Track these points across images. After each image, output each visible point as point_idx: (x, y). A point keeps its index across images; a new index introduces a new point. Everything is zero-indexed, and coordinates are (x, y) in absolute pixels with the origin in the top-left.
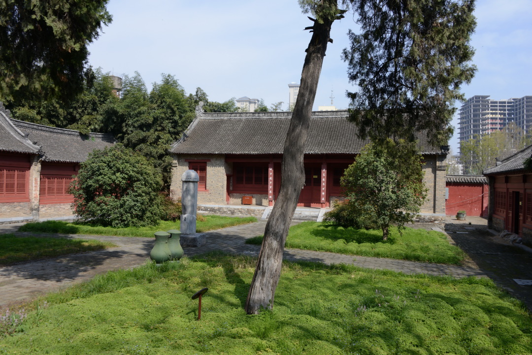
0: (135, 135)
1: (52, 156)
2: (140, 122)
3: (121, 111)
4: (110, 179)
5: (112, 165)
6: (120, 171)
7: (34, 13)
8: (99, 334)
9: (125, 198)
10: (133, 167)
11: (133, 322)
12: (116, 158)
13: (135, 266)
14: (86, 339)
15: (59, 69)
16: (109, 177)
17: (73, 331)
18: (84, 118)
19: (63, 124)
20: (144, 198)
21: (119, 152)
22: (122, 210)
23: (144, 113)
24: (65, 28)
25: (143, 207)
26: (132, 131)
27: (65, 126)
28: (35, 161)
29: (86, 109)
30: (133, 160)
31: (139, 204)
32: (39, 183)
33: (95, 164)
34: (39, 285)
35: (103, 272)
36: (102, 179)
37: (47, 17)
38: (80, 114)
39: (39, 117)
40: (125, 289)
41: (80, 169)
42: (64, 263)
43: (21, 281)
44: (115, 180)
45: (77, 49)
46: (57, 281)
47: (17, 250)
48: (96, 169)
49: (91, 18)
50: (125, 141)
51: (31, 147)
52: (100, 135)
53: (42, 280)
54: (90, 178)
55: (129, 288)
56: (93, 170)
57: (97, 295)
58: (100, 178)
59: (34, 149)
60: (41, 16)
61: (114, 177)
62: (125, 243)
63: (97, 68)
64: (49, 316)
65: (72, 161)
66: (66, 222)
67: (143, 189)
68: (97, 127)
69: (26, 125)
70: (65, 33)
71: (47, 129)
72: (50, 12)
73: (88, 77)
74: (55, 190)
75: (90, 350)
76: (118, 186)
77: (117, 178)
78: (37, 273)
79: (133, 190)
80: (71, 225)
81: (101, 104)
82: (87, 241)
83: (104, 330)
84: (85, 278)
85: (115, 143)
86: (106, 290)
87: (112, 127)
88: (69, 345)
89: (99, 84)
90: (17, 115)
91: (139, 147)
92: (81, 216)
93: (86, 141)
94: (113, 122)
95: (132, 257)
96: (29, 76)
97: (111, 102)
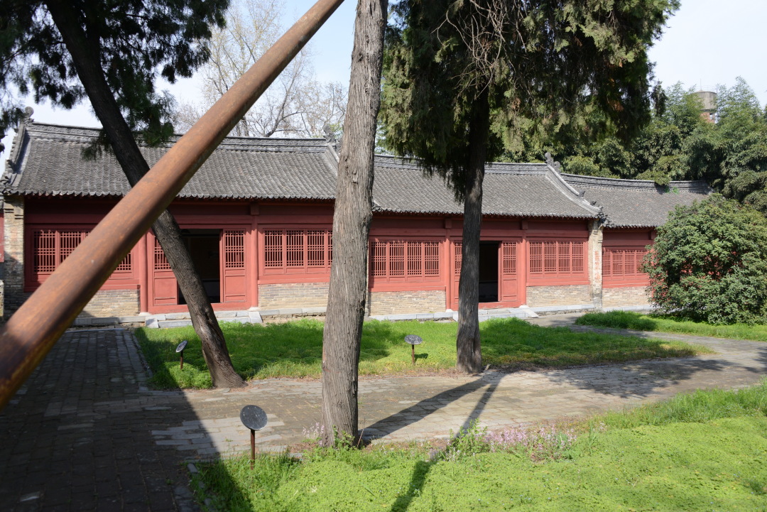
0: (742, 178)
1: (617, 220)
2: (749, 158)
3: (717, 144)
4: (704, 249)
5: (705, 228)
6: (719, 237)
7: (568, 24)
8: (674, 482)
9: (729, 278)
10: (740, 229)
11: (733, 474)
12: (712, 216)
13: (742, 386)
14: (654, 486)
15: (609, 94)
16: (701, 247)
17: (638, 471)
18: (659, 162)
19: (630, 173)
20: (761, 277)
21: (716, 208)
22: (723, 297)
23: (755, 142)
24: (610, 33)
25: (759, 292)
26: (737, 173)
27: (634, 176)
28: (595, 227)
29: (662, 148)
30: (738, 218)
31: (751, 288)
32: (601, 258)
33: (678, 228)
34: (597, 399)
35: (689, 390)
36: (690, 250)
37: (584, 25)
38: (654, 156)
39: (597, 167)
40: (724, 420)
41: (656, 236)
42: (632, 372)
43: (574, 391)
44: (710, 251)
45: (631, 60)
46: (622, 397)
47: (572, 349)
48: (681, 235)
49: (646, 10)
50: (726, 190)
51: (589, 210)
52: (686, 184)
53: (602, 393)
54: (671, 249)
55: (729, 420)
56: (676, 237)
57: (677, 424)
58: (686, 248)
59: (592, 211)
60: (577, 26)
61: (708, 246)
62: (728, 348)
63: (676, 83)
64: (606, 444)
65: (646, 225)
66: (639, 313)
67: (757, 264)
68: (680, 172)
69: (581, 180)
70: (612, 42)
71: (609, 183)
72: (588, 17)
73: (657, 99)
74: (624, 267)
75: (659, 503)
76: (715, 259)
77: (714, 247)
78: (596, 382)
79: (741, 266)
80: (645, 318)
81: (684, 137)
82: (668, 343)
83: (683, 477)
84: (661, 396)
85: (710, 193)
86: (692, 418)
87: (704, 169)
88: (629, 490)
89: (680, 107)
90: (568, 167)
91: (749, 197)
92: (661, 304)
93: (665, 194)
94: (706, 162)
95: (739, 371)
96: (570, 111)
97: (699, 132)
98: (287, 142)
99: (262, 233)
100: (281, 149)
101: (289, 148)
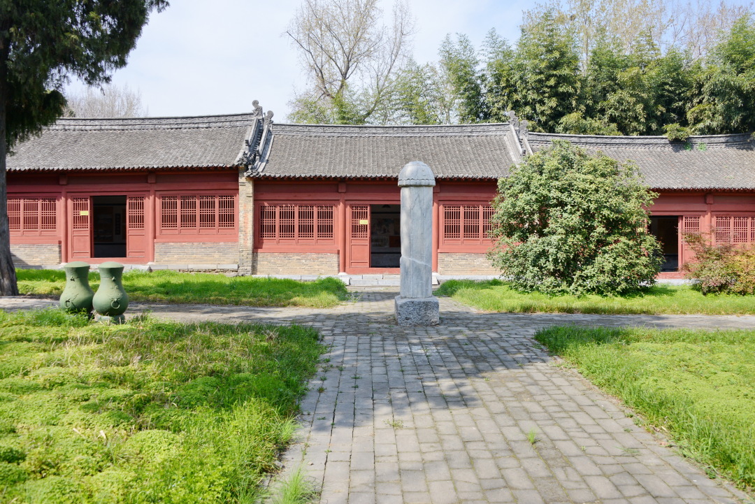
68: (708, 123)
93: (683, 152)
98: (217, 118)
99: (159, 198)
100: (211, 125)
101: (218, 124)
